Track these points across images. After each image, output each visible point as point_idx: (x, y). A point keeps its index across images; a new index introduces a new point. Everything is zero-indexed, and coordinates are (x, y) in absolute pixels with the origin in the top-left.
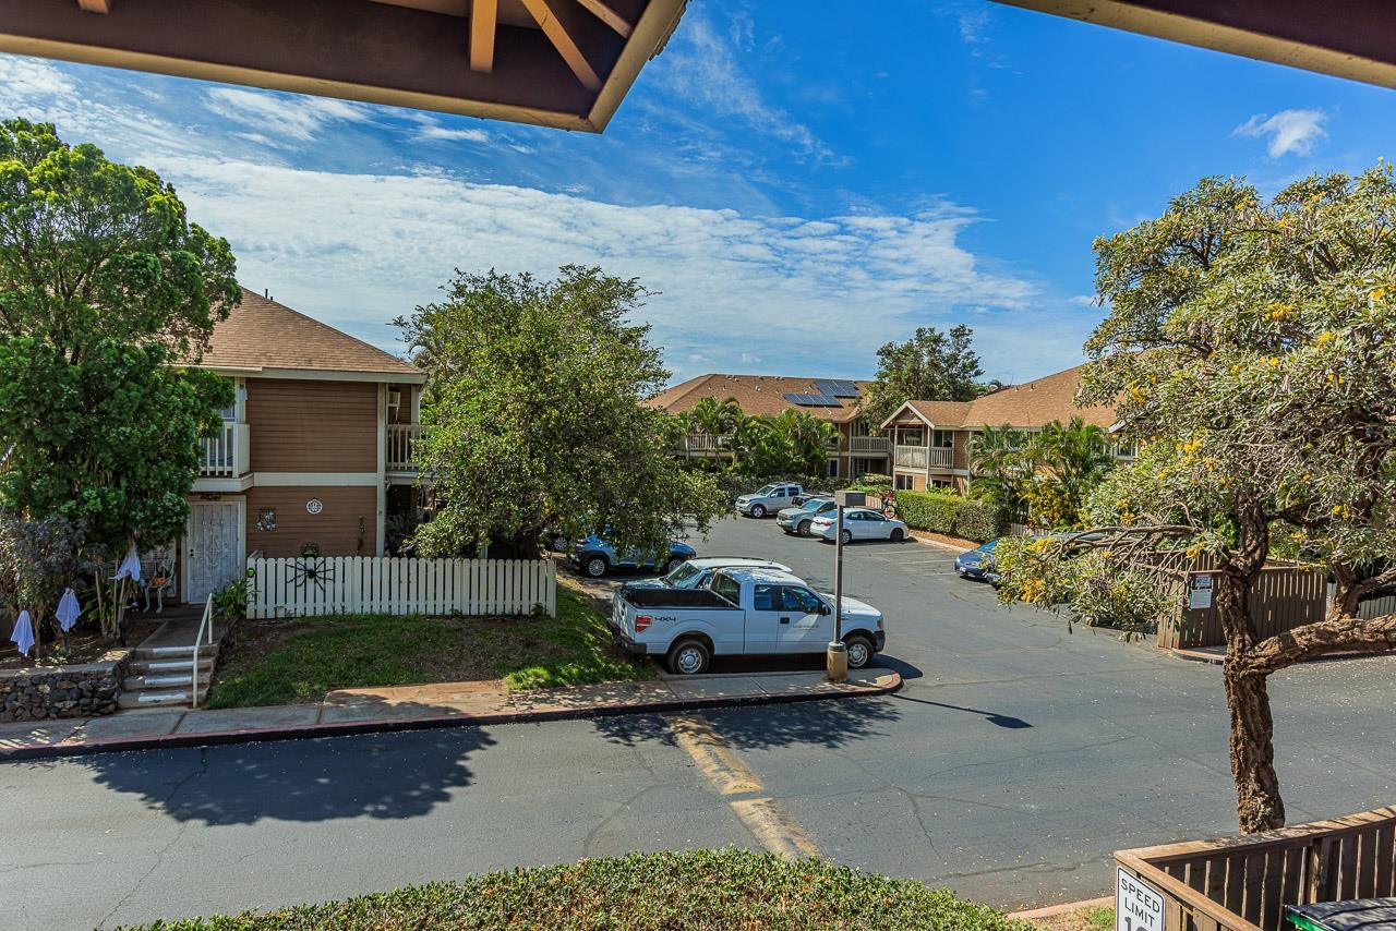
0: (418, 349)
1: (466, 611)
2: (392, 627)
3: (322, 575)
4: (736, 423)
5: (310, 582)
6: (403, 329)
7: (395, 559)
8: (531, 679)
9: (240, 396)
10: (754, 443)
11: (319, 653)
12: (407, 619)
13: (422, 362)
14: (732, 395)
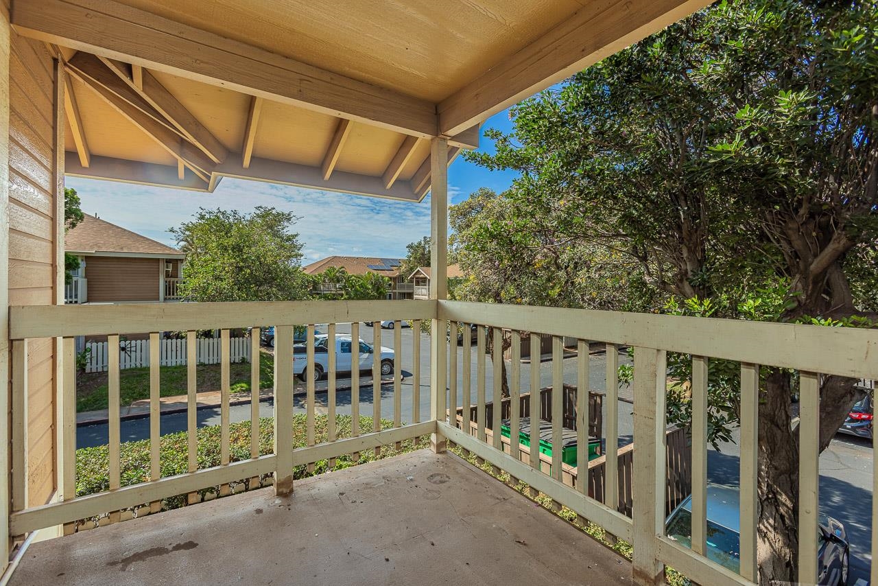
0: (182, 243)
1: (207, 362)
2: (167, 371)
3: (129, 349)
4: (345, 278)
5: (123, 353)
6: (174, 234)
7: (169, 341)
8: (238, 389)
9: (82, 265)
10: (353, 286)
11: (129, 385)
12: (176, 367)
13: (185, 249)
14: (343, 265)
